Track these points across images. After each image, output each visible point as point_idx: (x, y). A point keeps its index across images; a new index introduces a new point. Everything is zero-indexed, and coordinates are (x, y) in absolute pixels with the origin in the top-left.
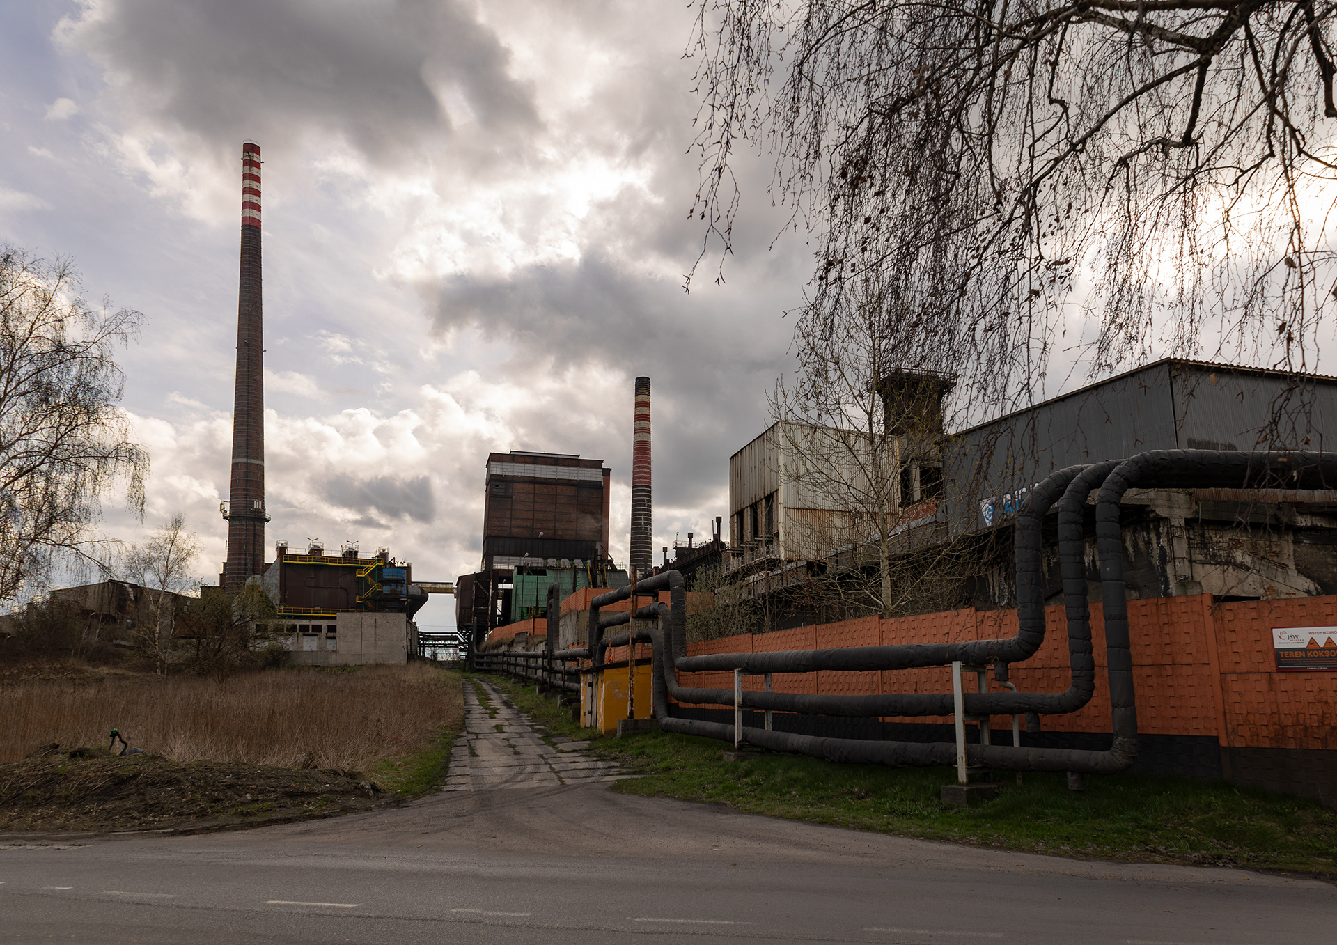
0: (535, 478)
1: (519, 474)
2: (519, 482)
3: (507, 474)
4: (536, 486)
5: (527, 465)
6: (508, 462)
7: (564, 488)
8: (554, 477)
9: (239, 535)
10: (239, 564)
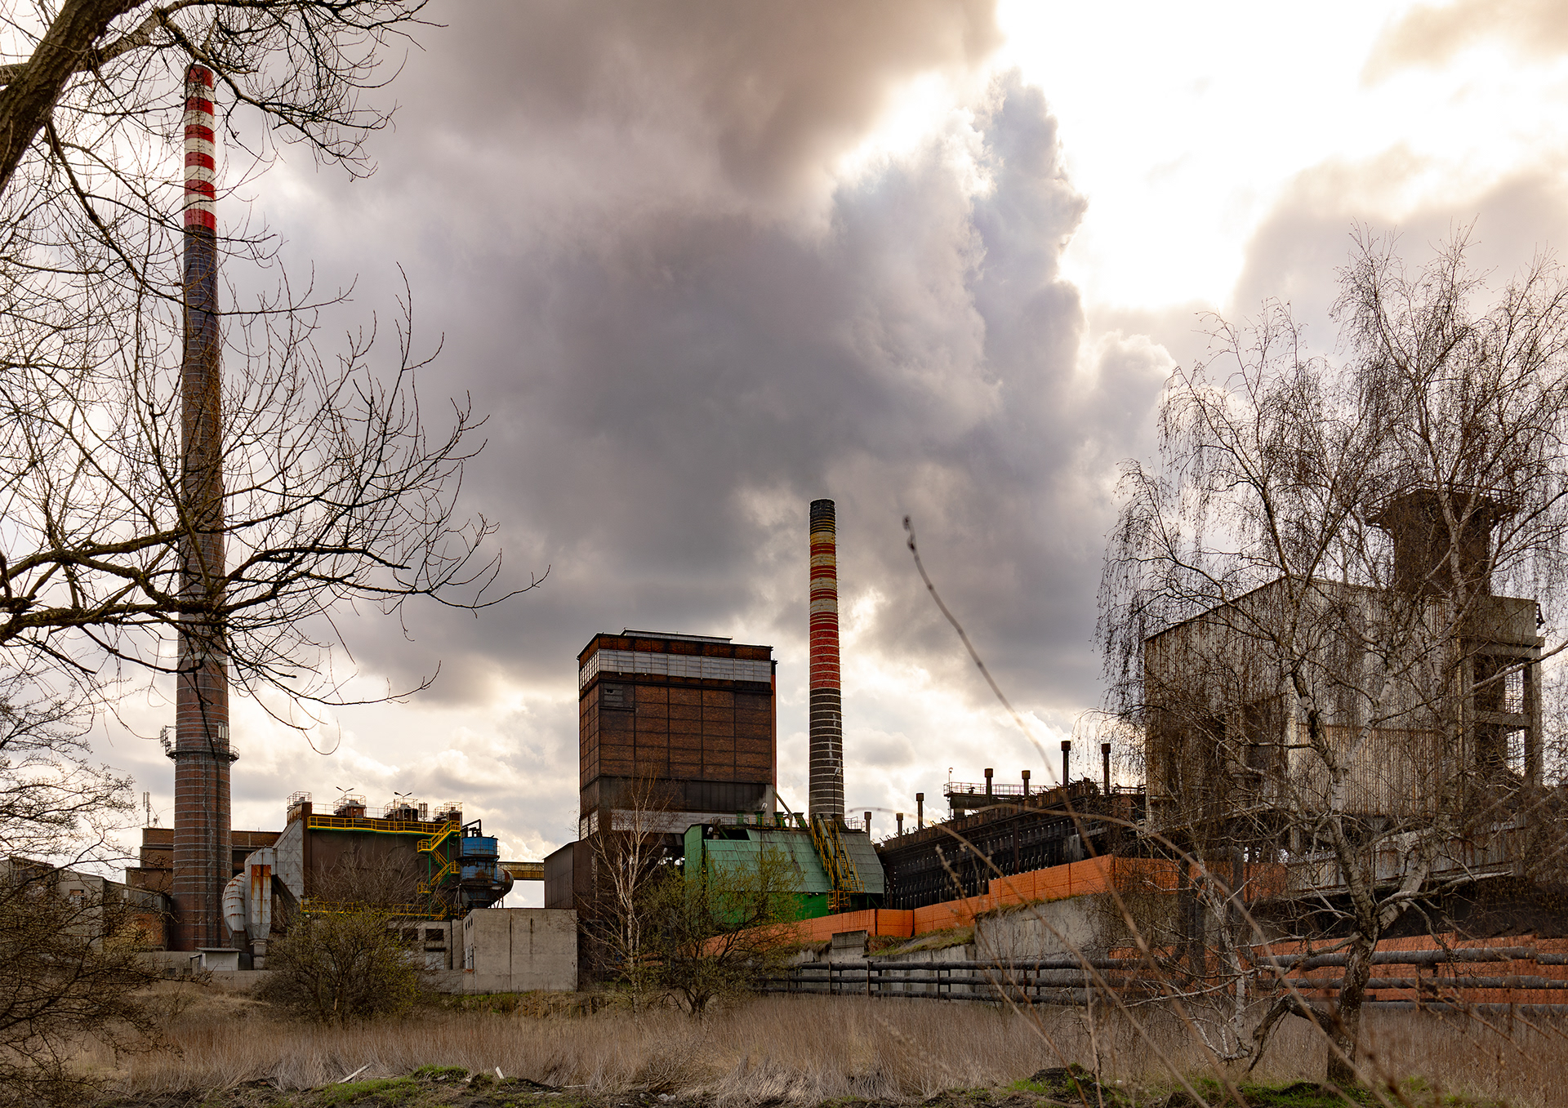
0: (668, 677)
1: (644, 671)
2: (645, 684)
3: (626, 670)
4: (671, 691)
5: (655, 655)
6: (626, 649)
7: (714, 694)
8: (697, 675)
9: (196, 782)
10: (197, 831)
